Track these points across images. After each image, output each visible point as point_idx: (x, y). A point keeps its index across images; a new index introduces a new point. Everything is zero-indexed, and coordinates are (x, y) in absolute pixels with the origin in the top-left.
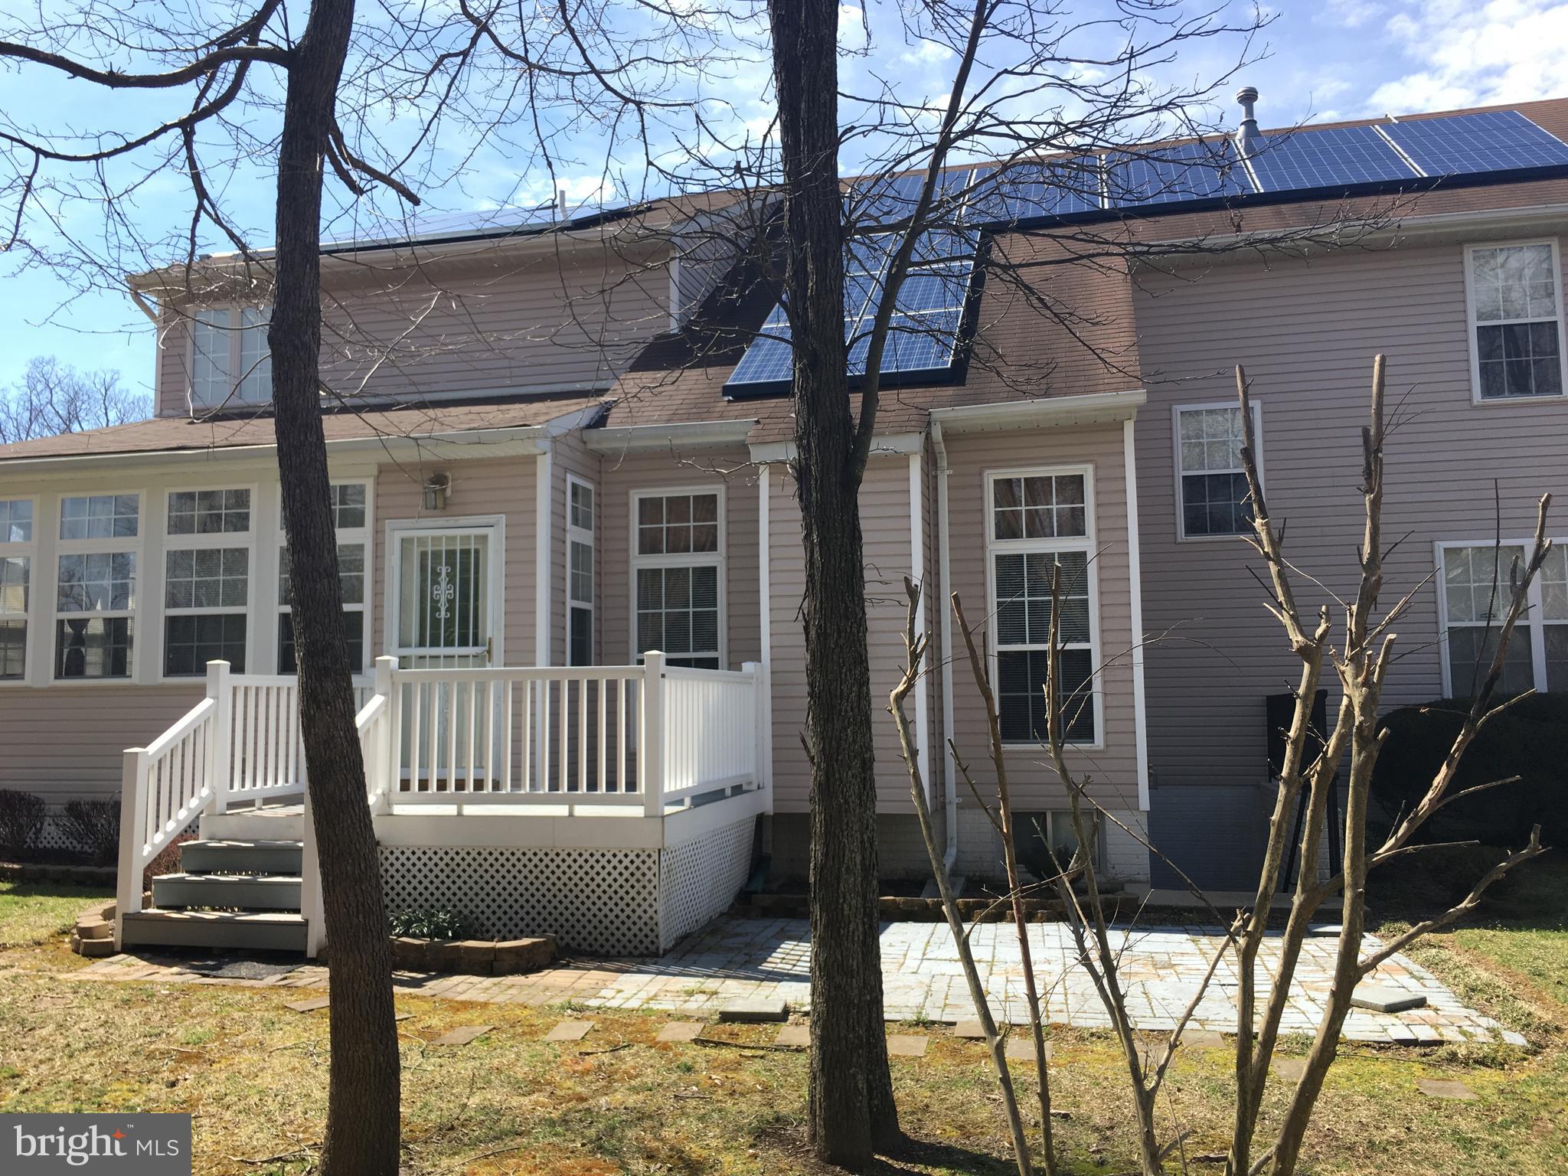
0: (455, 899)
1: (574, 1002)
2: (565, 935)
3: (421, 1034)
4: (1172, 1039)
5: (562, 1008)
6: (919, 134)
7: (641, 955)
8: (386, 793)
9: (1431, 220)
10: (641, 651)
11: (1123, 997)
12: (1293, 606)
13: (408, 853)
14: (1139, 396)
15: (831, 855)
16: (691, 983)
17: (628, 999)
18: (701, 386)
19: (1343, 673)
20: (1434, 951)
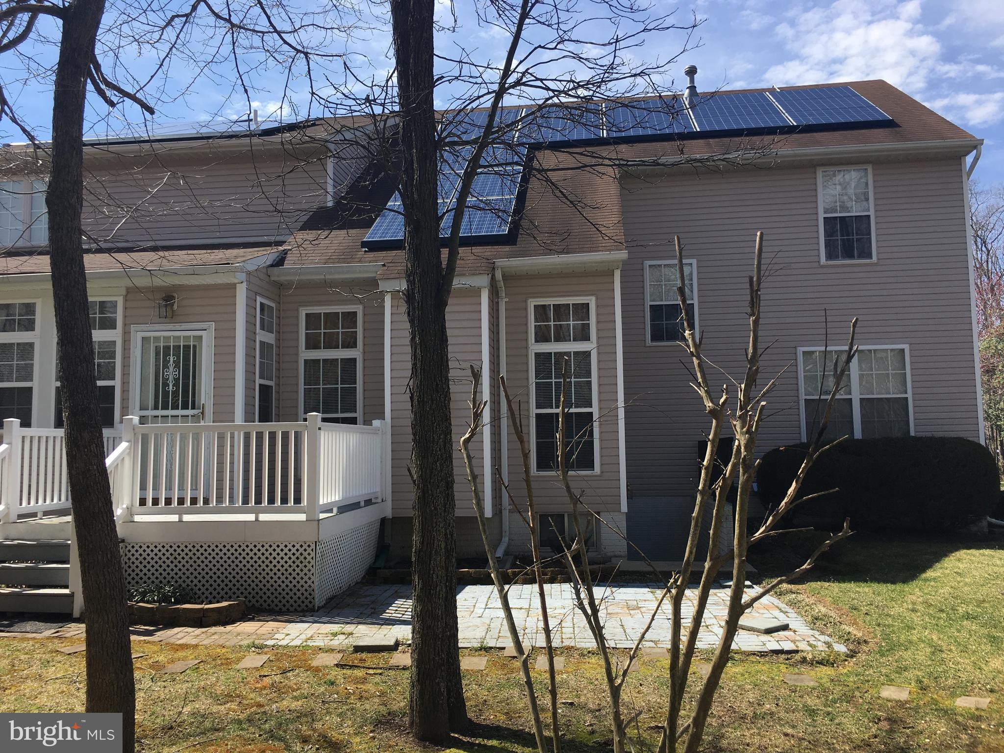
0: (176, 577)
1: (257, 642)
2: (251, 599)
3: (152, 667)
4: (632, 653)
5: (249, 646)
6: (486, 83)
7: (303, 611)
8: (129, 507)
9: (796, 152)
10: (305, 413)
11: (603, 628)
12: (707, 386)
13: (144, 547)
14: (623, 255)
15: (425, 543)
16: (335, 628)
17: (293, 640)
18: (347, 241)
19: (735, 426)
20: (794, 596)
